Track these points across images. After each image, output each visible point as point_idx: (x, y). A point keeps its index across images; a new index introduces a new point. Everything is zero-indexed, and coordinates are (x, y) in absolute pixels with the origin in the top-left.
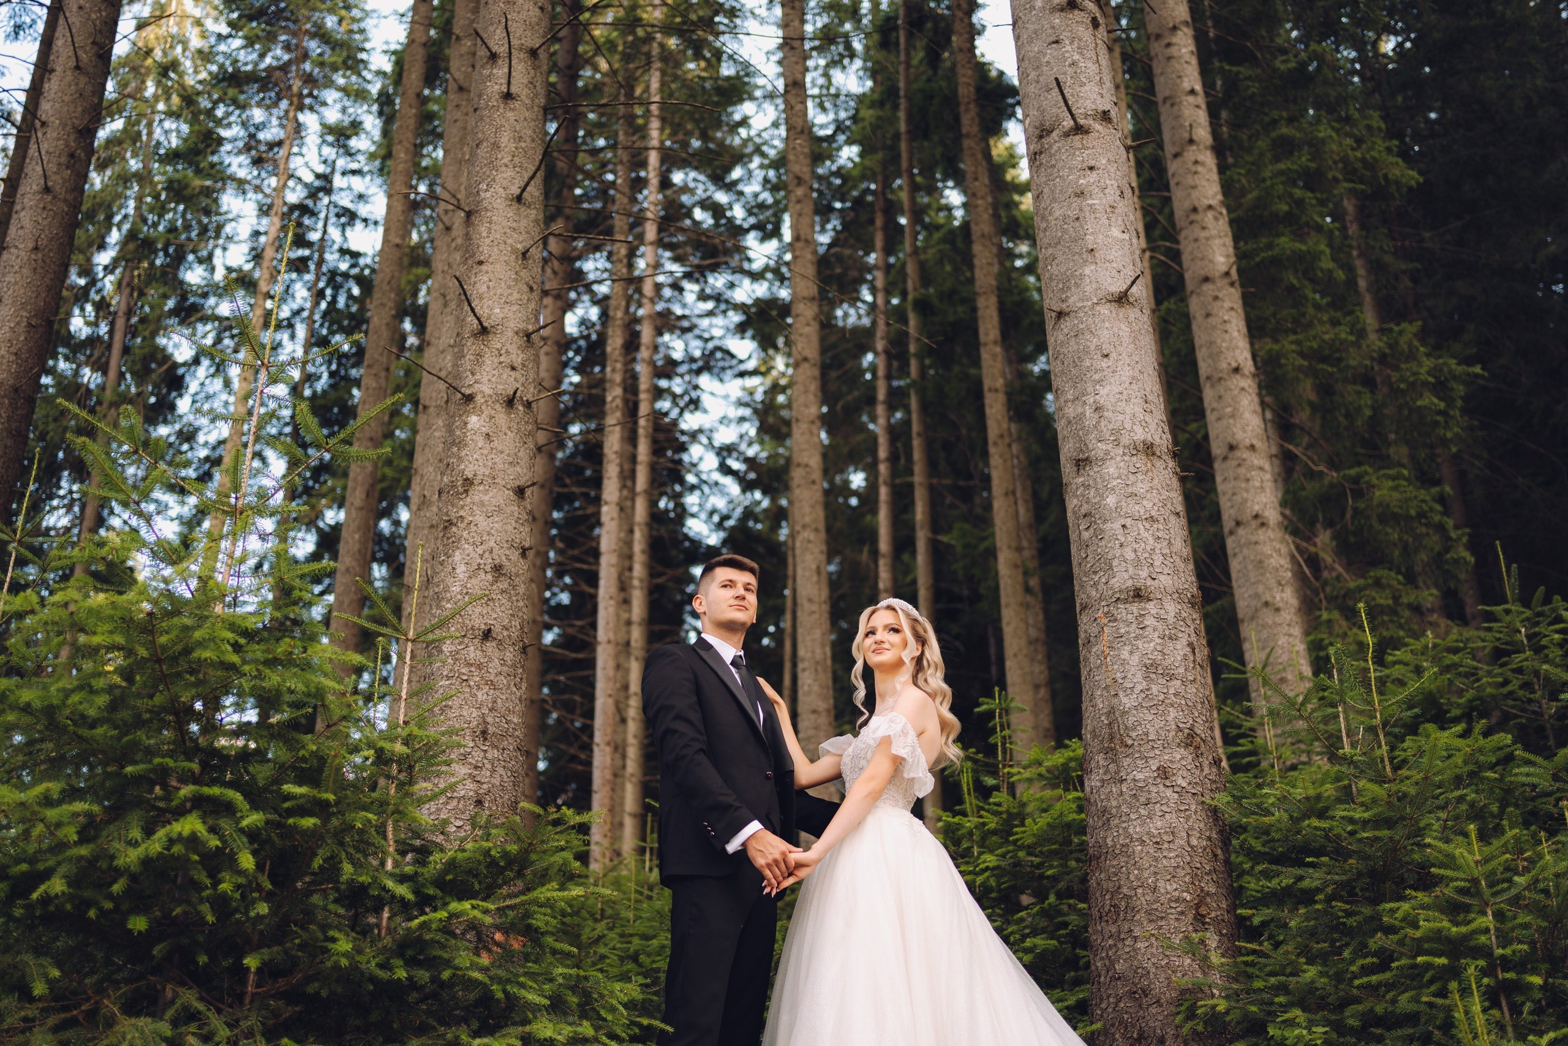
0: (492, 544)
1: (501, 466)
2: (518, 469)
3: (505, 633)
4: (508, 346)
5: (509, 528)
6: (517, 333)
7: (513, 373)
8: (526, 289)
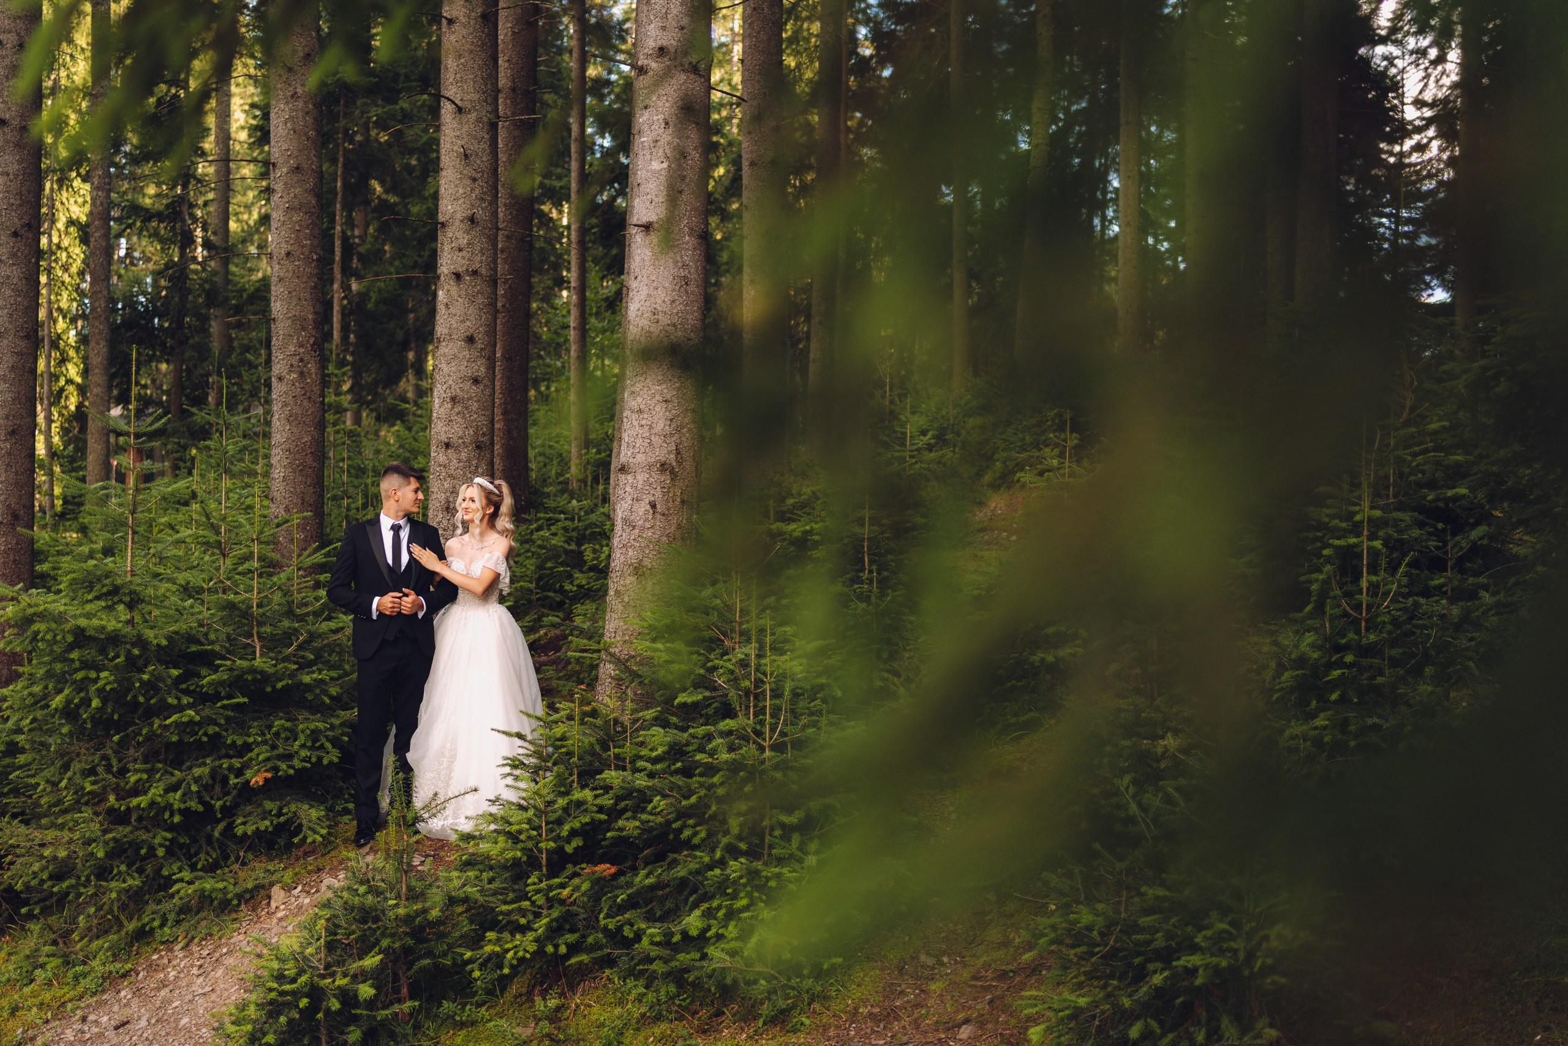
0: (451, 382)
1: (455, 325)
2: (468, 323)
3: (460, 441)
4: (457, 234)
5: (463, 367)
6: (462, 221)
7: (460, 254)
8: (468, 182)
